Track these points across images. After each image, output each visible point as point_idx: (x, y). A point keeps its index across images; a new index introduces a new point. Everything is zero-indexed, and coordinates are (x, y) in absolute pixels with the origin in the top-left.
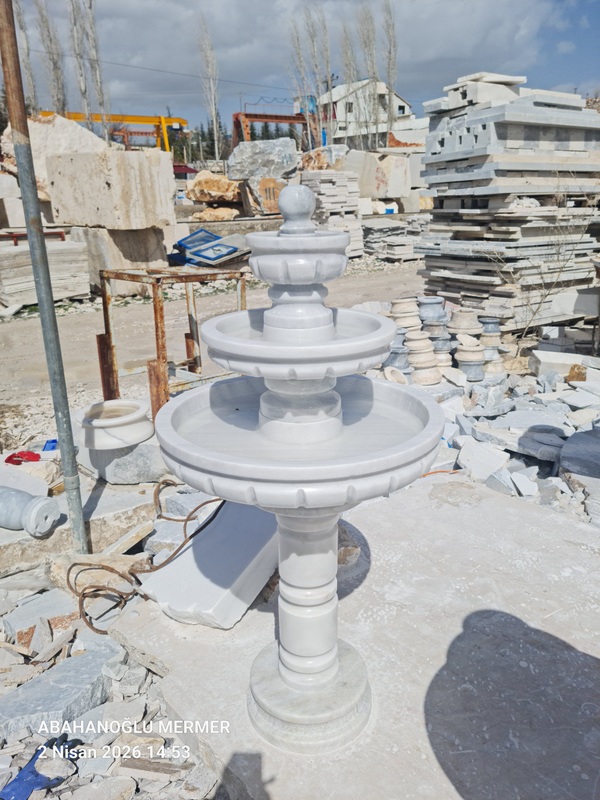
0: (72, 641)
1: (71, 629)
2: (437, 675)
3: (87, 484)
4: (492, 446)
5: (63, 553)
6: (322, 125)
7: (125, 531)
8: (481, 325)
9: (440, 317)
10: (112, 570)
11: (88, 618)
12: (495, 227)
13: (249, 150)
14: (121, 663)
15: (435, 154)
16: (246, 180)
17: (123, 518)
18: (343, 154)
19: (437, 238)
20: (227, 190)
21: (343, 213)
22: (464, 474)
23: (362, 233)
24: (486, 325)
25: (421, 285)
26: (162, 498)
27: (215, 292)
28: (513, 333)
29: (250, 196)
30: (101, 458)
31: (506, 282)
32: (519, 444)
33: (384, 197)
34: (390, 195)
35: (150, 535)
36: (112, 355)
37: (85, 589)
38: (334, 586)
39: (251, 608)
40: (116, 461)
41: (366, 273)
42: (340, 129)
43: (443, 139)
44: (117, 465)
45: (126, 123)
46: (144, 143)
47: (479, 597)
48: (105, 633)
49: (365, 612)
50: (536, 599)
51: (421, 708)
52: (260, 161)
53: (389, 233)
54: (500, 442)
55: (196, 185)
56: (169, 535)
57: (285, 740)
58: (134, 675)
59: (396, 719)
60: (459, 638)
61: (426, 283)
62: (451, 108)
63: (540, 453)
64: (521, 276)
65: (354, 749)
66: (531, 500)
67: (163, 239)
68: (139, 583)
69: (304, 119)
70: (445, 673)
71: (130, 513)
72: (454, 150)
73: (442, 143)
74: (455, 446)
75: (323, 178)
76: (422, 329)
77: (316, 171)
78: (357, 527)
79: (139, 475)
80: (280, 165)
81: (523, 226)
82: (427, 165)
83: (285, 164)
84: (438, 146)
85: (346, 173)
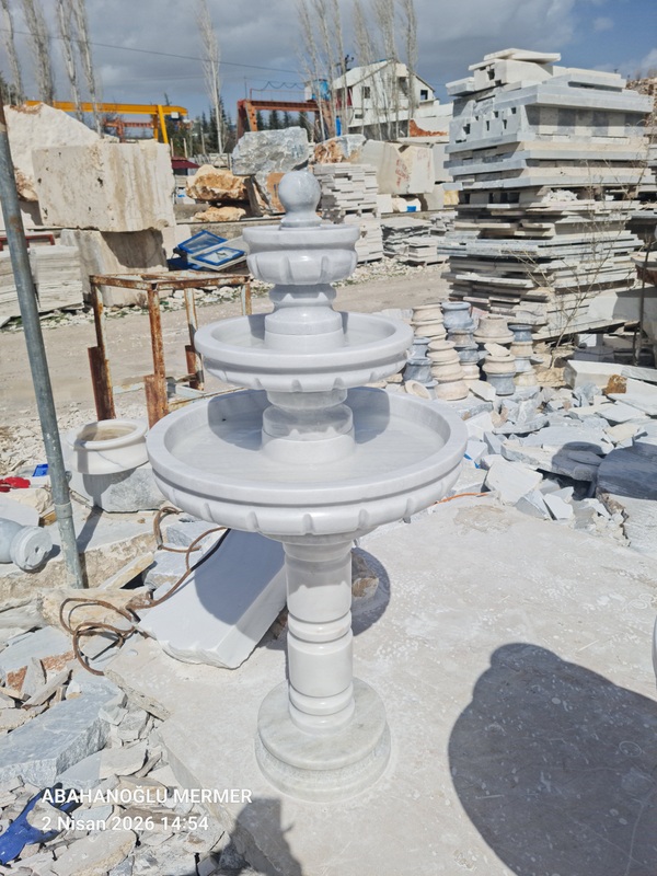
0: (67, 683)
1: (66, 670)
2: (462, 715)
3: (81, 513)
4: (524, 465)
5: (57, 587)
6: (335, 112)
7: (124, 563)
8: (512, 333)
9: (466, 325)
10: (109, 606)
11: (83, 658)
12: (527, 224)
13: (255, 141)
14: (120, 706)
15: (460, 141)
16: (252, 176)
17: (121, 549)
18: (359, 144)
19: (463, 237)
20: (232, 186)
21: (360, 212)
22: (493, 496)
23: (381, 233)
24: (517, 334)
25: (445, 289)
26: (163, 526)
27: (220, 300)
28: (547, 341)
29: (257, 193)
30: (95, 484)
31: (538, 286)
32: (553, 463)
33: (405, 193)
34: (412, 191)
35: (150, 568)
36: (106, 370)
37: (79, 627)
38: (348, 620)
39: (259, 645)
40: (112, 487)
41: (386, 278)
42: (357, 117)
43: (469, 125)
44: (114, 491)
45: (119, 113)
46: (140, 135)
47: (509, 630)
48: (101, 674)
49: (384, 648)
50: (570, 631)
51: (445, 751)
52: (267, 154)
53: (411, 233)
54: (532, 461)
55: (197, 182)
56: (171, 567)
57: (296, 787)
58: (134, 718)
59: (417, 763)
60: (486, 674)
61: (451, 288)
62: (477, 89)
63: (575, 472)
64: (555, 278)
65: (371, 796)
66: (565, 524)
67: (162, 242)
68: (138, 619)
69: (316, 106)
70: (471, 712)
71: (128, 544)
72: (481, 137)
73: (467, 129)
74: (483, 466)
75: (338, 172)
76: (446, 338)
77: (330, 164)
78: (376, 556)
79: (137, 503)
80: (290, 158)
81: (558, 222)
82: (451, 154)
83: (296, 157)
84: (463, 133)
85: (363, 166)
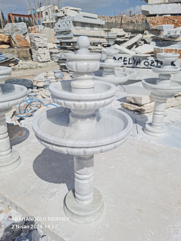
6: (38, 19)
9: (60, 76)
15: (58, 29)
18: (42, 28)
19: (61, 54)
21: (43, 47)
23: (49, 54)
25: (58, 67)
33: (56, 43)
41: (51, 66)
42: (44, 20)
43: (59, 25)
61: (60, 67)
62: (61, 16)
69: (32, 16)
72: (62, 29)
75: (35, 36)
76: (55, 79)
77: (34, 33)
82: (56, 32)
83: (23, 31)
84: (58, 27)
85: (42, 34)
